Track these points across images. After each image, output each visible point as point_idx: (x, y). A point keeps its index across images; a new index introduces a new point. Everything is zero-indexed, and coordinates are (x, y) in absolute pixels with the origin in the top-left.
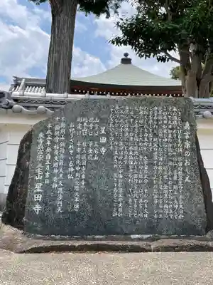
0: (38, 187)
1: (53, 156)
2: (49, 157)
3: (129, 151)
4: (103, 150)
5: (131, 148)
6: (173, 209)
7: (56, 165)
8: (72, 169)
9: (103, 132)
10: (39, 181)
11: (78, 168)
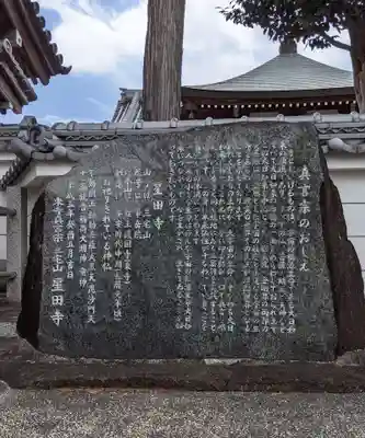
0: (58, 284)
1: (78, 234)
2: (72, 235)
3: (201, 222)
4: (159, 222)
5: (205, 217)
6: (278, 317)
7: (83, 248)
8: (109, 255)
9: (158, 192)
10: (58, 274)
11: (119, 253)
